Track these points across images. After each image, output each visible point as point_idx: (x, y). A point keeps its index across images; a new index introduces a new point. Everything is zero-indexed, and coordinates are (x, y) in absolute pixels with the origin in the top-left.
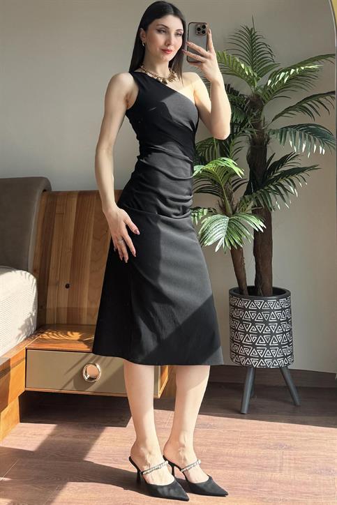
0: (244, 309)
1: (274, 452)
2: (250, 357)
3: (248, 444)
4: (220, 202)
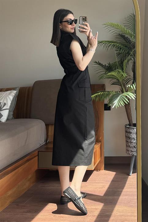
0: (130, 133)
2: (133, 152)
4: (121, 88)
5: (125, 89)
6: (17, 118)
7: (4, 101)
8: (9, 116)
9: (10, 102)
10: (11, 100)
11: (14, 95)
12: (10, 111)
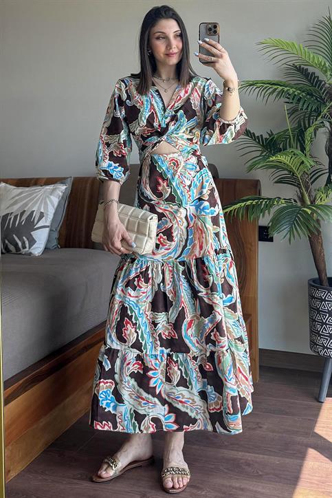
0: (322, 300)
4: (298, 192)
5: (309, 196)
6: (66, 247)
8: (48, 241)
9: (54, 211)
10: (55, 206)
11: (61, 194)
12: (51, 230)
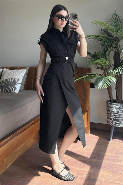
1: (119, 155)
2: (113, 123)
3: (111, 152)
5: (107, 73)
6: (26, 90)
7: (17, 77)
8: (21, 88)
9: (22, 78)
10: (23, 77)
11: (25, 72)
12: (21, 84)
